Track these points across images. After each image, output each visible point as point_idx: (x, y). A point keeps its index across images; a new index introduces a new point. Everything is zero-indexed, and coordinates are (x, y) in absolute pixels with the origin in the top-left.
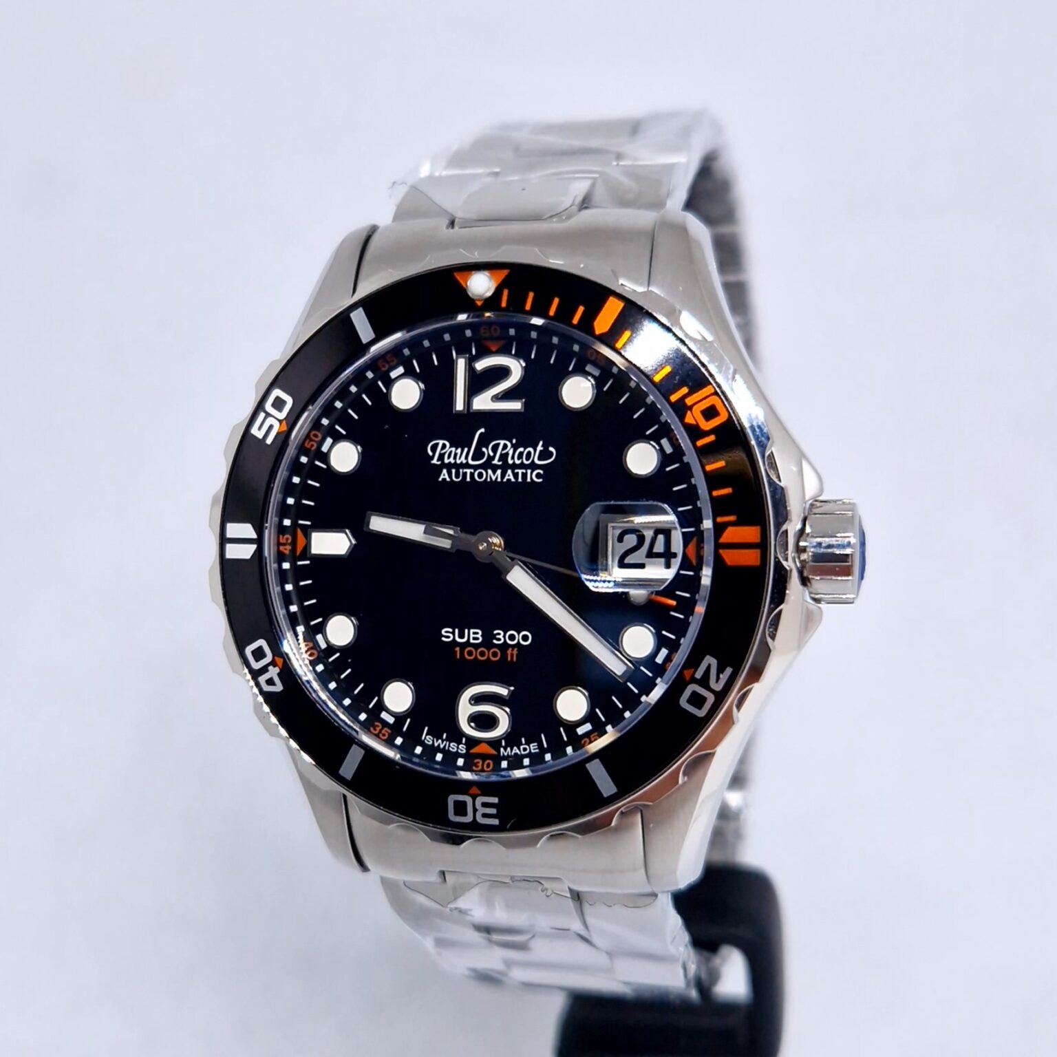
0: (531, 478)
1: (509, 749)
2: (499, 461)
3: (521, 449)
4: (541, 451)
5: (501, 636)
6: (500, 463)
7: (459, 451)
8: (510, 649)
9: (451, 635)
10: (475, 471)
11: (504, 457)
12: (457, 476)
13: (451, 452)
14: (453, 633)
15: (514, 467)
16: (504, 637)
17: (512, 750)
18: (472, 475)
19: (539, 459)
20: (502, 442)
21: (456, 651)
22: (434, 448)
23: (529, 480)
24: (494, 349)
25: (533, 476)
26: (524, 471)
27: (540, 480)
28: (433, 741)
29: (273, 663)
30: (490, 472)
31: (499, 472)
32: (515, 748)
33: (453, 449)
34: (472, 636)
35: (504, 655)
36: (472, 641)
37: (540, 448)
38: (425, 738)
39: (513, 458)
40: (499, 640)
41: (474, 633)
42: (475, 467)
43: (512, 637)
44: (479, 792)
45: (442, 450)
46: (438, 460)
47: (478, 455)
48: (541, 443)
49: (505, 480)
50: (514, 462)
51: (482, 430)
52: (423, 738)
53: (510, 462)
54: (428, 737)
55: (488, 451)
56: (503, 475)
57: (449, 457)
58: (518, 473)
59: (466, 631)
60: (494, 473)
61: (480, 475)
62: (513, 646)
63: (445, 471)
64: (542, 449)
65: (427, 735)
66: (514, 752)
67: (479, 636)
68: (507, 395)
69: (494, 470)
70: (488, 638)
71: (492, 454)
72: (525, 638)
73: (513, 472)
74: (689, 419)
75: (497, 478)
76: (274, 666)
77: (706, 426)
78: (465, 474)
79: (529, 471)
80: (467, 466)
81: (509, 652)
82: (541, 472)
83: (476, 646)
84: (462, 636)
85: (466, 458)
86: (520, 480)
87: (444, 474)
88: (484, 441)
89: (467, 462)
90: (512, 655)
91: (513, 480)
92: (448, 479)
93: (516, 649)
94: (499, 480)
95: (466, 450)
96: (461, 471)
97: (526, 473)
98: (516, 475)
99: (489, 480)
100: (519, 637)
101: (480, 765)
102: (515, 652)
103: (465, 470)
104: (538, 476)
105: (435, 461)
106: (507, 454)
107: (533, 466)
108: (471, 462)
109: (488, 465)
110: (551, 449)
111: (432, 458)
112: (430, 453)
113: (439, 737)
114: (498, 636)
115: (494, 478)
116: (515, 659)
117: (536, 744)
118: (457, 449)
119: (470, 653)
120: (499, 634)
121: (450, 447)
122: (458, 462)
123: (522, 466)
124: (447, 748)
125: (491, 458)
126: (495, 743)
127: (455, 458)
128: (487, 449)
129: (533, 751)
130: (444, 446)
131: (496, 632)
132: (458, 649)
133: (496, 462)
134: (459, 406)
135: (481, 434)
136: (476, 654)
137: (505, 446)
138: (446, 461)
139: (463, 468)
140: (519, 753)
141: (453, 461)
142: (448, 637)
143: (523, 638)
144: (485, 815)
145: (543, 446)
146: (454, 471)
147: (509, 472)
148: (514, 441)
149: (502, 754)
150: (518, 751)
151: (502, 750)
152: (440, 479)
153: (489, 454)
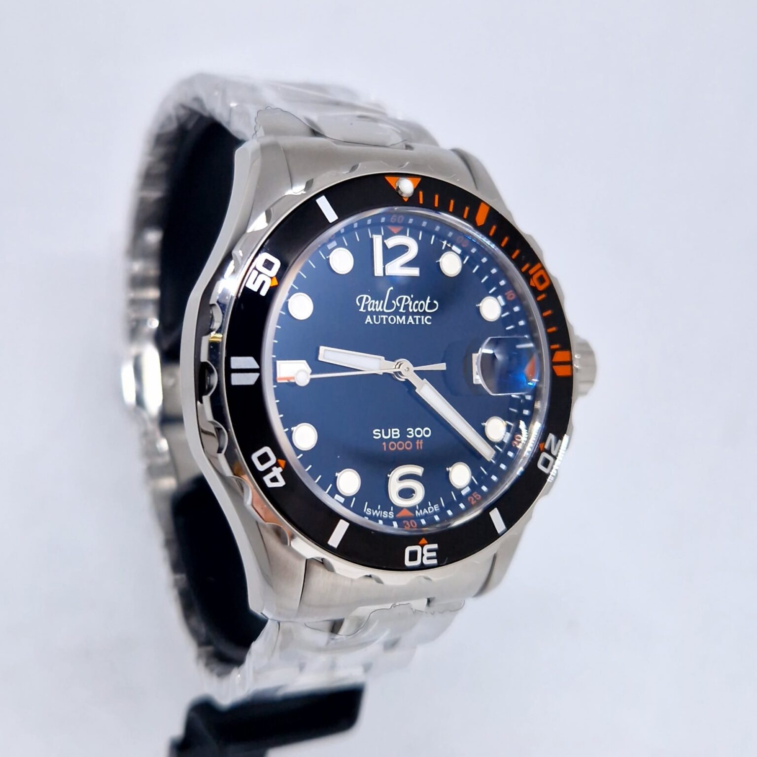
0: (424, 322)
1: (421, 511)
2: (403, 310)
3: (417, 302)
4: (429, 303)
5: (412, 432)
6: (404, 311)
7: (377, 302)
8: (418, 441)
9: (379, 434)
10: (389, 317)
11: (406, 307)
12: (377, 321)
13: (372, 303)
14: (381, 432)
15: (413, 314)
16: (414, 432)
17: (423, 511)
18: (387, 319)
19: (429, 308)
21: (383, 446)
22: (361, 300)
23: (423, 323)
24: (395, 233)
25: (425, 320)
26: (420, 317)
27: (430, 323)
28: (372, 512)
29: (277, 465)
30: (398, 317)
31: (404, 317)
32: (425, 509)
33: (374, 301)
34: (393, 433)
35: (414, 445)
36: (393, 437)
37: (428, 301)
38: (366, 511)
39: (412, 308)
40: (411, 435)
41: (395, 431)
42: (389, 314)
43: (419, 433)
44: (426, 542)
45: (366, 302)
46: (364, 309)
47: (390, 306)
48: (429, 298)
49: (408, 323)
50: (413, 311)
51: (392, 288)
52: (365, 510)
53: (411, 310)
54: (368, 509)
55: (396, 303)
56: (407, 320)
57: (371, 307)
58: (416, 318)
59: (389, 430)
60: (401, 318)
61: (392, 320)
62: (420, 439)
63: (369, 317)
64: (430, 302)
65: (367, 508)
67: (398, 433)
69: (401, 315)
70: (404, 433)
71: (399, 305)
72: (427, 432)
73: (413, 318)
74: (532, 284)
75: (403, 322)
76: (277, 467)
77: (541, 288)
78: (382, 319)
79: (423, 317)
80: (383, 313)
81: (417, 443)
82: (430, 317)
83: (396, 441)
84: (386, 434)
85: (382, 307)
86: (417, 323)
87: (368, 319)
88: (393, 296)
89: (383, 311)
90: (419, 445)
91: (413, 323)
92: (371, 323)
93: (422, 441)
94: (404, 323)
95: (382, 302)
96: (379, 316)
97: (421, 318)
98: (414, 320)
99: (398, 323)
100: (423, 432)
101: (408, 524)
102: (421, 442)
103: (382, 316)
104: (428, 320)
105: (362, 310)
106: (408, 305)
107: (425, 314)
108: (386, 311)
109: (397, 313)
110: (435, 302)
111: (360, 307)
112: (359, 304)
113: (375, 508)
114: (410, 433)
115: (401, 322)
116: (421, 447)
117: (437, 505)
118: (376, 301)
119: (393, 446)
120: (410, 431)
121: (372, 300)
122: (377, 310)
123: (418, 313)
124: (381, 515)
125: (398, 308)
126: (412, 509)
127: (375, 307)
128: (395, 301)
129: (436, 510)
130: (367, 299)
131: (408, 429)
132: (384, 444)
133: (401, 310)
134: (378, 272)
135: (391, 290)
136: (397, 446)
137: (407, 300)
138: (369, 310)
139: (381, 315)
140: (427, 512)
141: (374, 310)
142: (378, 436)
143: (425, 432)
144: (429, 558)
145: (430, 300)
146: (375, 317)
147: (410, 317)
148: (412, 296)
149: (417, 515)
151: (417, 512)
152: (366, 323)
153: (397, 305)
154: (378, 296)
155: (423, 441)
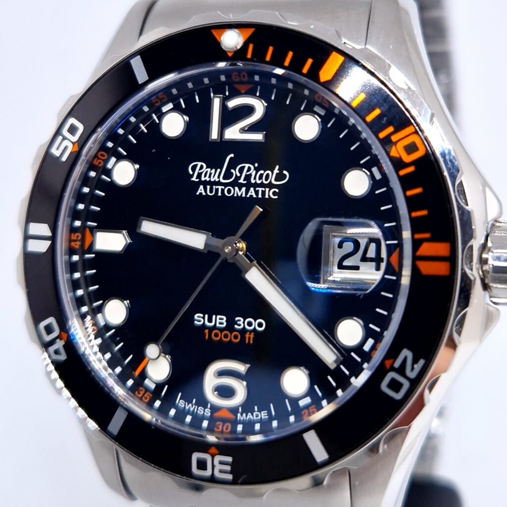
0: (269, 195)
1: (244, 414)
2: (244, 180)
3: (262, 172)
4: (277, 174)
5: (241, 323)
6: (245, 182)
7: (213, 171)
8: (248, 333)
9: (202, 320)
10: (225, 188)
11: (248, 177)
12: (211, 191)
13: (207, 172)
14: (204, 318)
15: (256, 185)
16: (244, 323)
17: (246, 416)
18: (223, 190)
19: (276, 180)
20: (247, 166)
21: (206, 333)
22: (194, 168)
23: (267, 196)
24: (243, 92)
25: (270, 193)
26: (264, 189)
27: (276, 197)
28: (185, 404)
29: (60, 337)
30: (237, 188)
31: (244, 189)
32: (249, 414)
33: (209, 170)
34: (218, 321)
35: (243, 338)
36: (218, 325)
37: (276, 171)
38: (179, 402)
39: (255, 178)
40: (239, 325)
41: (220, 319)
42: (226, 185)
43: (250, 324)
44: (217, 452)
45: (200, 170)
46: (196, 178)
47: (228, 175)
48: (277, 167)
49: (248, 196)
50: (256, 182)
51: (232, 155)
52: (177, 402)
53: (253, 181)
54: (181, 401)
55: (235, 172)
56: (247, 192)
57: (205, 176)
58: (258, 190)
59: (214, 316)
60: (240, 190)
61: (229, 191)
62: (251, 331)
63: (201, 187)
64: (278, 172)
65: (180, 399)
66: (248, 417)
67: (224, 321)
68: (253, 128)
70: (231, 323)
71: (238, 175)
72: (260, 325)
73: (255, 190)
74: (394, 153)
75: (242, 194)
76: (61, 339)
77: (407, 159)
78: (217, 190)
79: (267, 190)
80: (219, 183)
81: (247, 335)
82: (277, 190)
83: (221, 330)
84: (210, 321)
85: (219, 177)
86: (260, 196)
87: (201, 190)
88: (232, 165)
89: (219, 181)
90: (249, 338)
91: (255, 196)
92: (204, 194)
93: (253, 333)
94: (244, 195)
95: (219, 170)
96: (214, 187)
97: (265, 190)
98: (257, 192)
99: (235, 195)
100: (255, 324)
101: (220, 427)
102: (252, 336)
103: (217, 187)
104: (274, 193)
105: (194, 179)
106: (251, 175)
107: (271, 186)
108: (222, 181)
109: (235, 183)
110: (285, 172)
111: (192, 176)
112: (191, 172)
113: (190, 402)
114: (238, 322)
115: (239, 194)
116: (251, 342)
117: (266, 412)
118: (211, 170)
119: (216, 335)
120: (240, 321)
121: (207, 168)
122: (212, 180)
123: (262, 185)
124: (195, 411)
125: (238, 178)
126: (234, 411)
127: (210, 177)
128: (235, 170)
129: (263, 417)
130: (202, 167)
131: (237, 319)
132: (207, 331)
133: (241, 181)
134: (214, 135)
135: (231, 158)
136: (221, 336)
137: (249, 169)
138: (203, 179)
139: (216, 185)
140: (252, 418)
141: (208, 179)
142: (199, 321)
143: (258, 325)
144: (221, 471)
145: (278, 170)
146: (208, 187)
147: (252, 189)
148: (256, 165)
149: (239, 418)
150: (251, 417)
151: (239, 415)
152: (198, 193)
153: (236, 175)
154: (215, 164)
155: (254, 335)
